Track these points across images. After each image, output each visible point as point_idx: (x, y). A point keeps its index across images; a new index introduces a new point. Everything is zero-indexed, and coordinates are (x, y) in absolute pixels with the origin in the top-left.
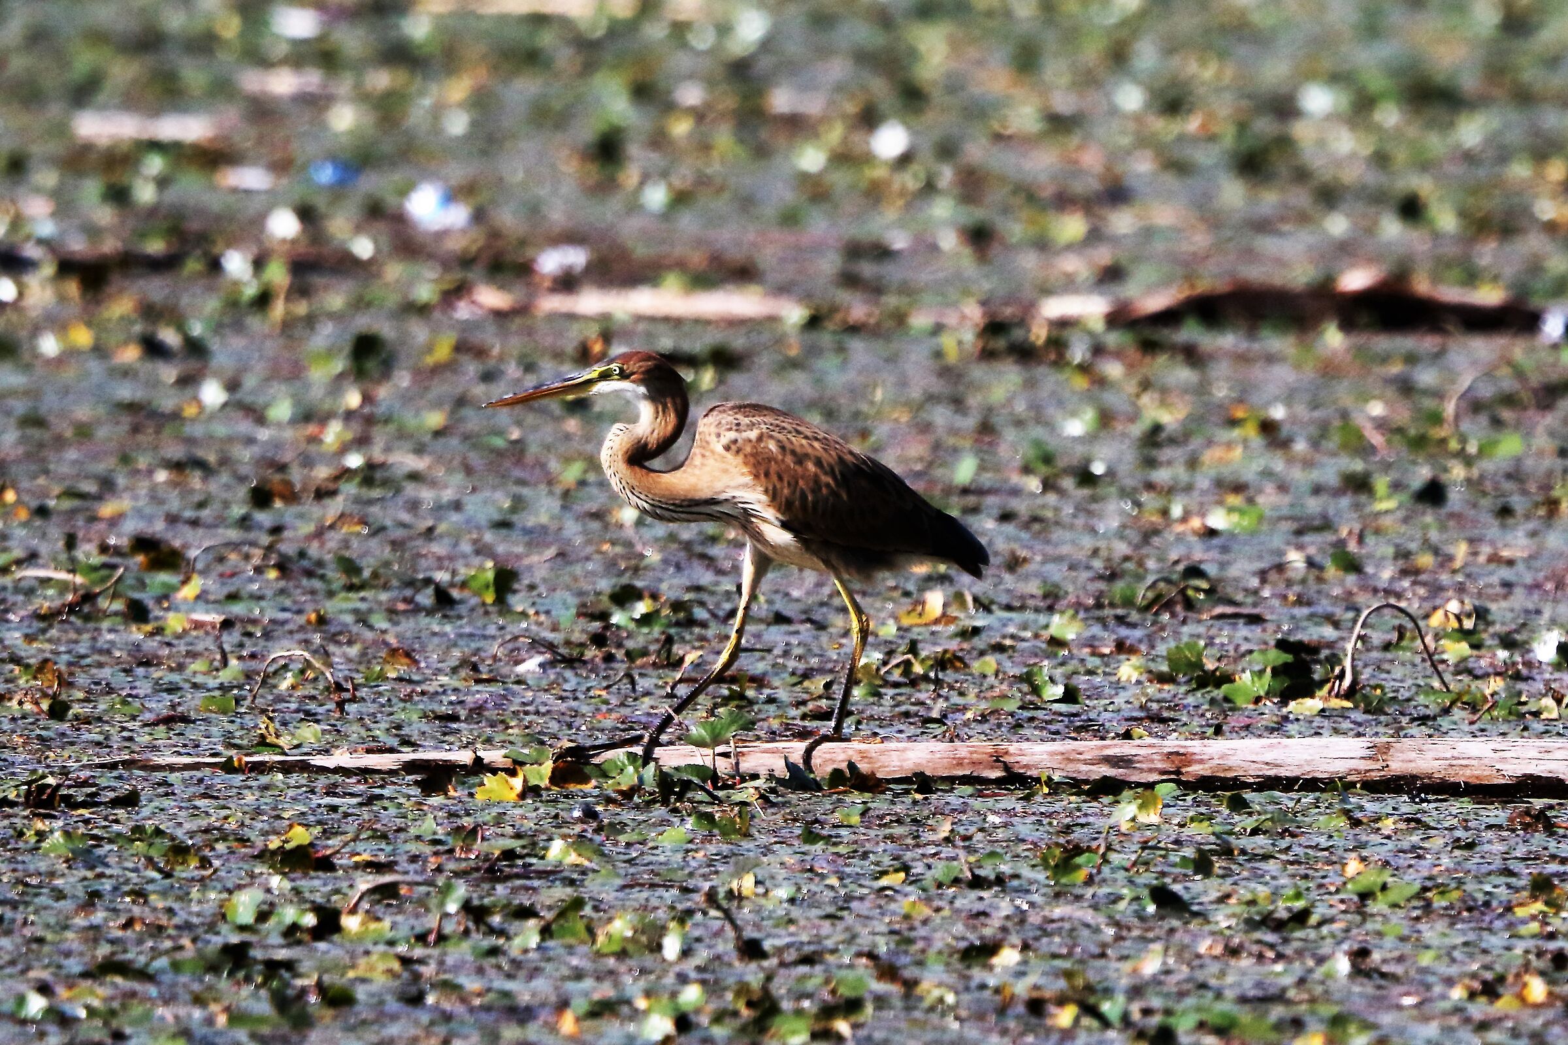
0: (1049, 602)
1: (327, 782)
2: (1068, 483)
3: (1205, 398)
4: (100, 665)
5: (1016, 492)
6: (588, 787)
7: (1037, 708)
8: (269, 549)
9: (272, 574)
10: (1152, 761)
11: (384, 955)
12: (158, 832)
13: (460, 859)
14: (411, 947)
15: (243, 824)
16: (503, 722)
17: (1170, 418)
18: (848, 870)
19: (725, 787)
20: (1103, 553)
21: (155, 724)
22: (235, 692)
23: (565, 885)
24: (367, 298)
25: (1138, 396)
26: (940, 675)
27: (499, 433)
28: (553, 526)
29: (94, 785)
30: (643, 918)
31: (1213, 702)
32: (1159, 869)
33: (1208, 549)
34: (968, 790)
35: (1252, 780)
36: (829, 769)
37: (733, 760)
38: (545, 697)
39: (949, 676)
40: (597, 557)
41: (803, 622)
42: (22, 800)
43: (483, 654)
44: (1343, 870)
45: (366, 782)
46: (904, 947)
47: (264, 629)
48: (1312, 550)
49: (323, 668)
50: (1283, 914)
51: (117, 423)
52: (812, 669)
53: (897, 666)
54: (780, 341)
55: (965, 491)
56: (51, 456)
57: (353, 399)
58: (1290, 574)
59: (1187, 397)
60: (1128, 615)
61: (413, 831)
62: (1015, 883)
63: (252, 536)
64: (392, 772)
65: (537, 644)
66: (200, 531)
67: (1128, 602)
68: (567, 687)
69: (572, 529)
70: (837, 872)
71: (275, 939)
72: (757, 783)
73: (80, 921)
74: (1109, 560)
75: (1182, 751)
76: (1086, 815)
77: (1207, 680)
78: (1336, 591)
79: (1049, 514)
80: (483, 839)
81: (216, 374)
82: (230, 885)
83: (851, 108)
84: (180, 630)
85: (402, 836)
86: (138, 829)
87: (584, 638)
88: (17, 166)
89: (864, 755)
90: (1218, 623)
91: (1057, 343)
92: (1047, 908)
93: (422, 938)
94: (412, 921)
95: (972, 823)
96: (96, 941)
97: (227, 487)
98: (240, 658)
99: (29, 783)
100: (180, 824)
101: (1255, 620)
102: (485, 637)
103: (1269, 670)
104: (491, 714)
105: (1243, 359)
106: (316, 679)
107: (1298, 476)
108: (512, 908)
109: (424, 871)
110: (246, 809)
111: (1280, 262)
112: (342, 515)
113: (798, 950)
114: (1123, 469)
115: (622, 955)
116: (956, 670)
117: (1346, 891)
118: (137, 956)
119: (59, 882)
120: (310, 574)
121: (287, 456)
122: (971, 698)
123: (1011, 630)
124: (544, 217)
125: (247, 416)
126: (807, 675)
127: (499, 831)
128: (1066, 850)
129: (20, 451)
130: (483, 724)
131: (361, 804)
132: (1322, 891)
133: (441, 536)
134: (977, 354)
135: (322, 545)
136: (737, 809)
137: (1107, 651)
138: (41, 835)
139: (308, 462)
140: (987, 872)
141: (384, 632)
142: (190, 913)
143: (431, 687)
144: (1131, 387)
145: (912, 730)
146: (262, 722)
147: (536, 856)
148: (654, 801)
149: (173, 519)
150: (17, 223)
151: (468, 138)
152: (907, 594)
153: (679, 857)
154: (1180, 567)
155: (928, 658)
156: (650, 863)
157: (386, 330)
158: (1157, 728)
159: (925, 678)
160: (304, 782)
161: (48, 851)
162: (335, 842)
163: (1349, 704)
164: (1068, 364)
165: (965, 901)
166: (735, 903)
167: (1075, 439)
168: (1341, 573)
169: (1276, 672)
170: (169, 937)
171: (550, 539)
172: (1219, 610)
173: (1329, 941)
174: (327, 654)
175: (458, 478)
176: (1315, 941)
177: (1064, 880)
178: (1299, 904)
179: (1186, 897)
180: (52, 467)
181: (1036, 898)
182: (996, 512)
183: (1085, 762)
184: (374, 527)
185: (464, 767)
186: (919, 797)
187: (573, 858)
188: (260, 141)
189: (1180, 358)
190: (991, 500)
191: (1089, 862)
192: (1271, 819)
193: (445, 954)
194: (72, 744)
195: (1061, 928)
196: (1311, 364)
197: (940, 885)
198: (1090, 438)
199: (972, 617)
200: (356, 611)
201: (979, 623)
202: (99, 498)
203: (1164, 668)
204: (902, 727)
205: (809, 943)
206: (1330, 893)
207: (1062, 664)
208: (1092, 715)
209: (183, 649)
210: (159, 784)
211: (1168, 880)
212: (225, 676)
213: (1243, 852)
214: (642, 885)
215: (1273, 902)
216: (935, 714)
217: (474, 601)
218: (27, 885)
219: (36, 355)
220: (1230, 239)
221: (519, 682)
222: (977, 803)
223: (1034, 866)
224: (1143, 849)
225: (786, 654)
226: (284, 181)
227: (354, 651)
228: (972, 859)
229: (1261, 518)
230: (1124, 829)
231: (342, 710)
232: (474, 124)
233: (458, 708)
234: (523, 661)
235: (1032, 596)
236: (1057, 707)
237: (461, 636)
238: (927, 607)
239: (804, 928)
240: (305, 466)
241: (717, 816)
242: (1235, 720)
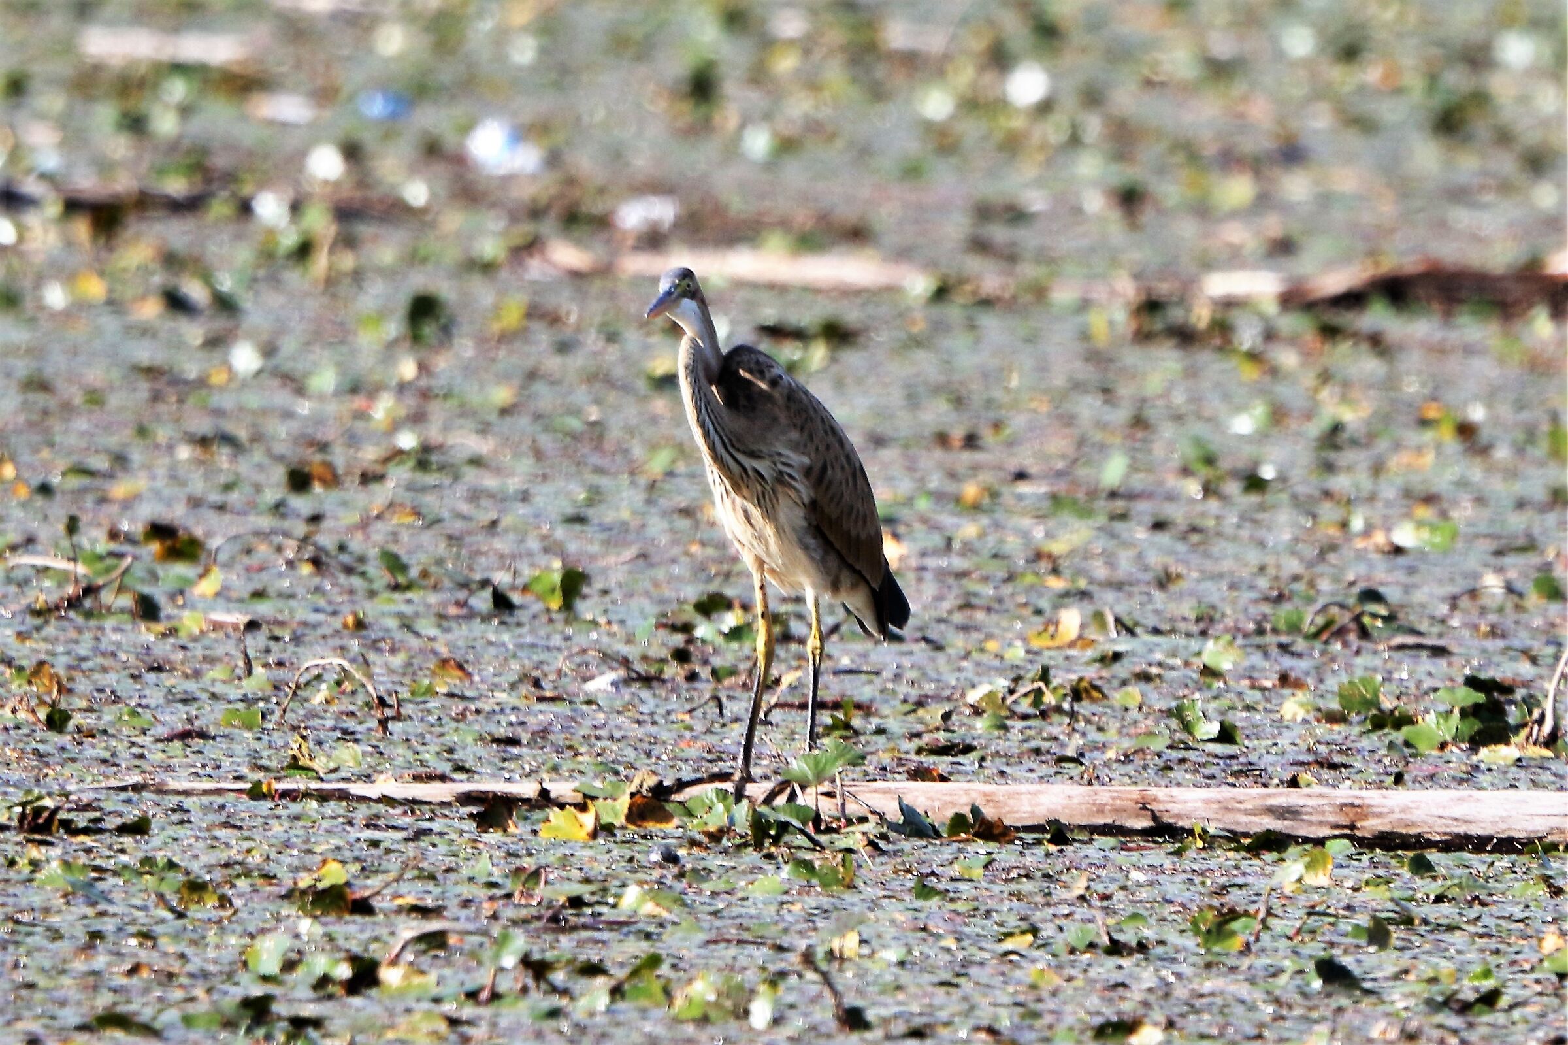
0: (1202, 626)
1: (368, 812)
2: (1233, 488)
3: (1392, 394)
4: (104, 670)
5: (1171, 497)
6: (669, 827)
7: (1188, 748)
8: (305, 540)
9: (306, 569)
10: (1323, 813)
11: (428, 1014)
12: (171, 865)
13: (519, 906)
14: (460, 1006)
15: (268, 858)
16: (570, 747)
17: (1350, 416)
18: (966, 930)
19: (829, 830)
20: (1272, 571)
21: (170, 739)
22: (261, 704)
23: (639, 940)
24: (422, 252)
25: (1316, 390)
26: (1076, 707)
27: (576, 412)
28: (635, 524)
29: (95, 809)
30: (728, 980)
31: (1391, 746)
32: (1327, 938)
33: (1390, 571)
34: (1109, 841)
35: (1438, 838)
36: (950, 813)
37: (839, 801)
38: (621, 719)
39: (1084, 708)
40: (684, 560)
41: (917, 641)
42: (15, 823)
43: (546, 668)
44: (1540, 946)
45: (413, 812)
46: (1028, 1022)
47: (294, 632)
48: (1512, 574)
49: (364, 680)
50: (1470, 996)
51: (134, 390)
52: (927, 696)
53: (1025, 695)
54: (903, 315)
55: (1113, 495)
56: (57, 426)
57: (408, 369)
58: (1485, 601)
59: (1372, 393)
60: (1293, 643)
61: (465, 872)
62: (1160, 950)
63: (287, 524)
64: (443, 804)
65: (608, 658)
66: (227, 518)
67: (1294, 628)
68: (644, 709)
69: (657, 527)
70: (954, 932)
71: (305, 992)
72: (865, 827)
73: (79, 965)
74: (1277, 578)
75: (1357, 802)
76: (1244, 874)
77: (1382, 721)
78: (1537, 622)
79: (1210, 523)
80: (546, 882)
81: (251, 336)
82: (252, 928)
83: (978, 44)
84: (197, 631)
85: (452, 876)
86: (148, 861)
87: (665, 653)
88: (17, 87)
89: (989, 799)
90: (1398, 655)
91: (1222, 329)
92: (1197, 980)
93: (472, 995)
94: (462, 976)
95: (1113, 880)
96: (95, 988)
97: (260, 467)
98: (266, 665)
99: (23, 805)
100: (196, 857)
101: (1439, 652)
102: (548, 648)
103: (1456, 711)
104: (558, 738)
105: (1440, 351)
106: (354, 693)
107: (1498, 487)
108: (578, 964)
109: (477, 916)
110: (273, 841)
111: (1476, 239)
112: (391, 505)
113: (908, 1021)
114: (1296, 475)
115: (704, 1020)
116: (1093, 700)
117: (1542, 971)
118: (141, 1008)
119: (54, 920)
120: (349, 570)
121: (328, 433)
122: (1112, 735)
123: (1158, 656)
124: (627, 164)
125: (284, 385)
126: (920, 704)
127: (564, 874)
128: (1220, 914)
129: (21, 419)
130: (548, 749)
131: (407, 840)
132: (1515, 969)
133: (506, 531)
134: (1130, 336)
135: (367, 537)
136: (840, 856)
137: (1268, 684)
138: (35, 865)
139: (353, 440)
140: (1128, 937)
141: (431, 639)
142: (206, 960)
143: (486, 705)
144: (1309, 379)
145: (1044, 770)
146: (294, 741)
147: (607, 904)
148: (746, 845)
149: (195, 503)
150: (16, 153)
151: (533, 69)
152: (1038, 612)
153: (773, 909)
154: (1356, 590)
155: (1062, 686)
156: (740, 916)
157: (445, 289)
158: (1326, 774)
159: (1058, 709)
160: (342, 812)
161: (44, 882)
162: (375, 882)
163: (1548, 753)
164: (1234, 351)
165: (1101, 970)
166: (836, 964)
167: (1241, 437)
168: (1543, 602)
169: (1464, 713)
170: (181, 986)
171: (631, 537)
172: (1399, 640)
173: (1521, 1027)
174: (367, 663)
175: (526, 465)
176: (1505, 1027)
177: (1217, 949)
178: (1488, 984)
179: (1357, 971)
180: (58, 439)
181: (1184, 969)
182: (1149, 520)
183: (1247, 812)
184: (430, 517)
185: (527, 801)
186: (1053, 848)
187: (649, 908)
188: (298, 65)
189: (1365, 347)
190: (1143, 508)
191: (1246, 927)
192: (1459, 885)
193: (497, 1015)
194: (74, 760)
195: (1211, 1004)
196: (1517, 357)
197: (1072, 951)
198: (1261, 437)
199: (1113, 641)
200: (400, 615)
201: (1120, 648)
202: (110, 476)
203: (1334, 705)
204: (1034, 766)
205: (921, 1014)
206: (1524, 972)
207: (1215, 698)
208: (1253, 758)
209: (199, 652)
210: (173, 810)
211: (1336, 952)
212: (250, 686)
213: (1425, 922)
214: (728, 941)
215: (1457, 980)
216: (1070, 752)
217: (537, 607)
218: (17, 922)
219: (41, 307)
220: (1421, 210)
221: (589, 702)
222: (1121, 858)
223: (1182, 931)
224: (1309, 914)
225: (897, 677)
226: (327, 114)
227: (398, 661)
228: (1111, 921)
229: (1454, 535)
230: (1287, 891)
231: (385, 729)
232: (543, 51)
233: (519, 730)
234: (592, 678)
235: (1184, 619)
236: (1211, 747)
237: (520, 646)
238: (1061, 628)
239: (915, 996)
240: (350, 446)
241: (817, 864)
242: (1416, 769)
